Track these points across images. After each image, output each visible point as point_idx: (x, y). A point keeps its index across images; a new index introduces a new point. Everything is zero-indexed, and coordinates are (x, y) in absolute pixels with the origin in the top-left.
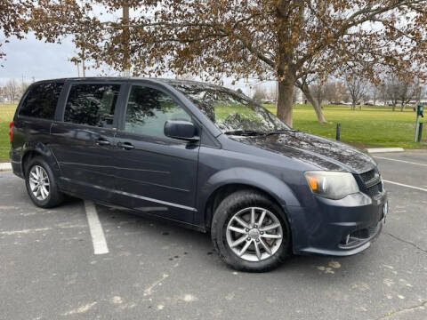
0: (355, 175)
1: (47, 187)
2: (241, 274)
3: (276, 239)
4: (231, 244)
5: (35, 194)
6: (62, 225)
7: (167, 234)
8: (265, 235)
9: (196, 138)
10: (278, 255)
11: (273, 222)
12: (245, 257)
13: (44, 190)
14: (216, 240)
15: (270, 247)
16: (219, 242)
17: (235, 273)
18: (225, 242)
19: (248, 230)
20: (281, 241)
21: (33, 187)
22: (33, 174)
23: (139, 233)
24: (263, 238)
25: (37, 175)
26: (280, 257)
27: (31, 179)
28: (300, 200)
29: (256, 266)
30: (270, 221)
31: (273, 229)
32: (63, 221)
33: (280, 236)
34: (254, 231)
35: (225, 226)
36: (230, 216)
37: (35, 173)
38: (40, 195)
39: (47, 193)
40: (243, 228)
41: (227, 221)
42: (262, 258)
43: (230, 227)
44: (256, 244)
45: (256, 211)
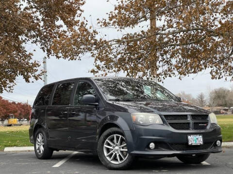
0: (160, 116)
1: (43, 146)
4: (106, 154)
5: (38, 151)
8: (122, 150)
9: (97, 104)
10: (127, 160)
11: (125, 143)
12: (113, 162)
13: (42, 148)
15: (125, 157)
19: (114, 147)
21: (37, 147)
22: (38, 139)
25: (40, 139)
27: (37, 142)
28: (129, 127)
29: (118, 166)
30: (123, 142)
34: (117, 148)
35: (103, 145)
36: (105, 140)
37: (39, 138)
38: (40, 152)
39: (43, 149)
40: (111, 146)
41: (104, 142)
42: (120, 162)
43: (105, 146)
44: (118, 155)
45: (117, 136)
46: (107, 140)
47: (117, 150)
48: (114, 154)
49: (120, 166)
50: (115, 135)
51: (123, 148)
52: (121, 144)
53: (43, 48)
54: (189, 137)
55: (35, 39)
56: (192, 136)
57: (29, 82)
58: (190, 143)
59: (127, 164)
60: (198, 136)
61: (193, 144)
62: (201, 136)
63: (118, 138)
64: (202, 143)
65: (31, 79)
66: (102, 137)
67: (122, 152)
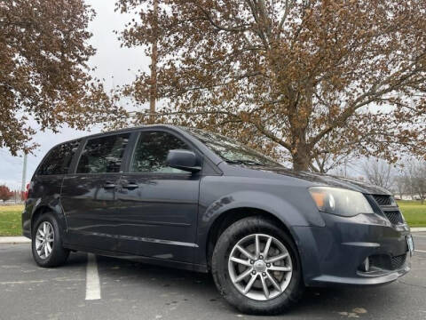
0: (366, 195)
2: (246, 316)
3: (285, 273)
4: (234, 279)
5: (39, 252)
8: (272, 268)
9: (198, 168)
10: (289, 292)
11: (281, 253)
12: (250, 296)
13: (48, 248)
14: (216, 273)
15: (280, 283)
16: (220, 276)
17: (240, 316)
18: (227, 276)
19: (253, 262)
20: (291, 274)
21: (38, 245)
22: (41, 232)
24: (270, 272)
26: (292, 295)
27: (37, 237)
29: (264, 306)
30: (278, 252)
31: (280, 260)
33: (290, 268)
34: (260, 263)
35: (227, 257)
36: (232, 245)
37: (43, 230)
38: (43, 253)
39: (50, 250)
40: (247, 259)
41: (228, 251)
42: (271, 296)
43: (232, 258)
44: (263, 279)
45: (260, 238)
46: (237, 246)
47: (260, 269)
48: (254, 277)
49: (273, 304)
50: (257, 235)
51: (275, 264)
52: (269, 256)
53: (37, 119)
55: (29, 108)
57: (16, 155)
59: (289, 301)
63: (263, 241)
65: (20, 152)
66: (225, 237)
67: (274, 273)
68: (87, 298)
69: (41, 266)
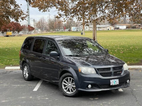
0: (95, 69)
1: (28, 73)
2: (66, 97)
5: (25, 76)
6: (29, 85)
7: (57, 89)
10: (75, 92)
12: (67, 92)
15: (74, 90)
17: (64, 97)
19: (68, 84)
21: (24, 73)
23: (49, 88)
25: (25, 69)
29: (70, 95)
32: (30, 84)
34: (70, 84)
35: (62, 83)
38: (26, 76)
39: (28, 75)
40: (66, 83)
41: (62, 81)
42: (72, 93)
44: (70, 89)
45: (70, 78)
46: (64, 80)
47: (70, 86)
48: (68, 88)
49: (72, 95)
50: (69, 78)
51: (73, 85)
52: (72, 82)
54: (111, 81)
56: (113, 80)
57: (18, 21)
58: (111, 84)
59: (75, 94)
60: (116, 80)
61: (113, 85)
62: (118, 80)
63: (70, 79)
64: (118, 84)
66: (61, 78)
67: (73, 87)
68: (33, 90)
69: (26, 80)
